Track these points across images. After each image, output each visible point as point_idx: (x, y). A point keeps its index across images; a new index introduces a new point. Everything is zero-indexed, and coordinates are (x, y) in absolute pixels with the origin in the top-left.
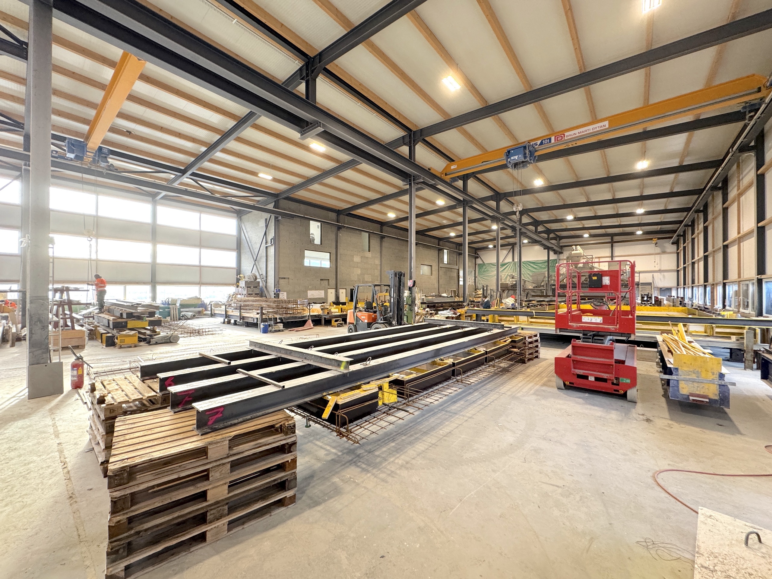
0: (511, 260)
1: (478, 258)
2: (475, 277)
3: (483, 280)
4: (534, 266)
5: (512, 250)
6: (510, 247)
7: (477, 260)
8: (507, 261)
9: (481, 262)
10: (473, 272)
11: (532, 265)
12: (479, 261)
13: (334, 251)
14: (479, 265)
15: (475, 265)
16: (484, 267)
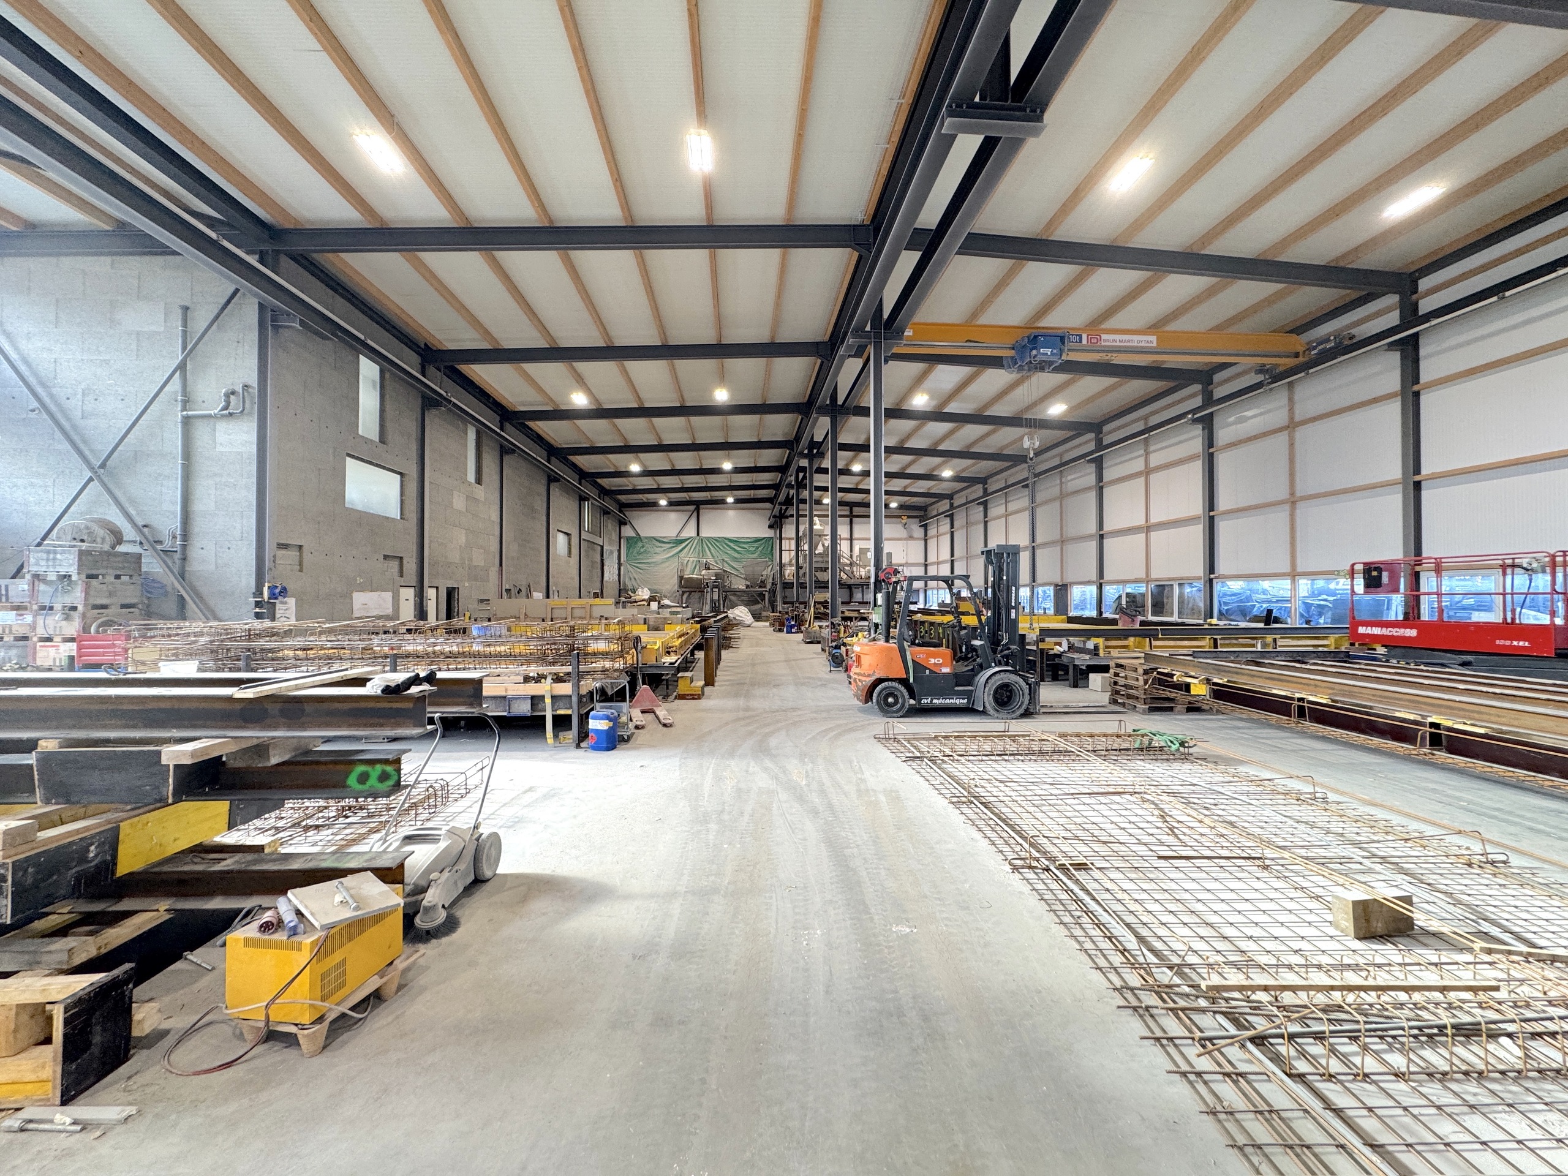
0: (693, 534)
1: (625, 524)
2: (620, 564)
3: (636, 572)
4: (738, 549)
5: (695, 514)
6: (692, 508)
7: (623, 528)
8: (685, 534)
9: (632, 534)
10: (616, 554)
11: (732, 545)
12: (627, 531)
13: (412, 470)
14: (628, 539)
15: (620, 538)
16: (640, 544)
